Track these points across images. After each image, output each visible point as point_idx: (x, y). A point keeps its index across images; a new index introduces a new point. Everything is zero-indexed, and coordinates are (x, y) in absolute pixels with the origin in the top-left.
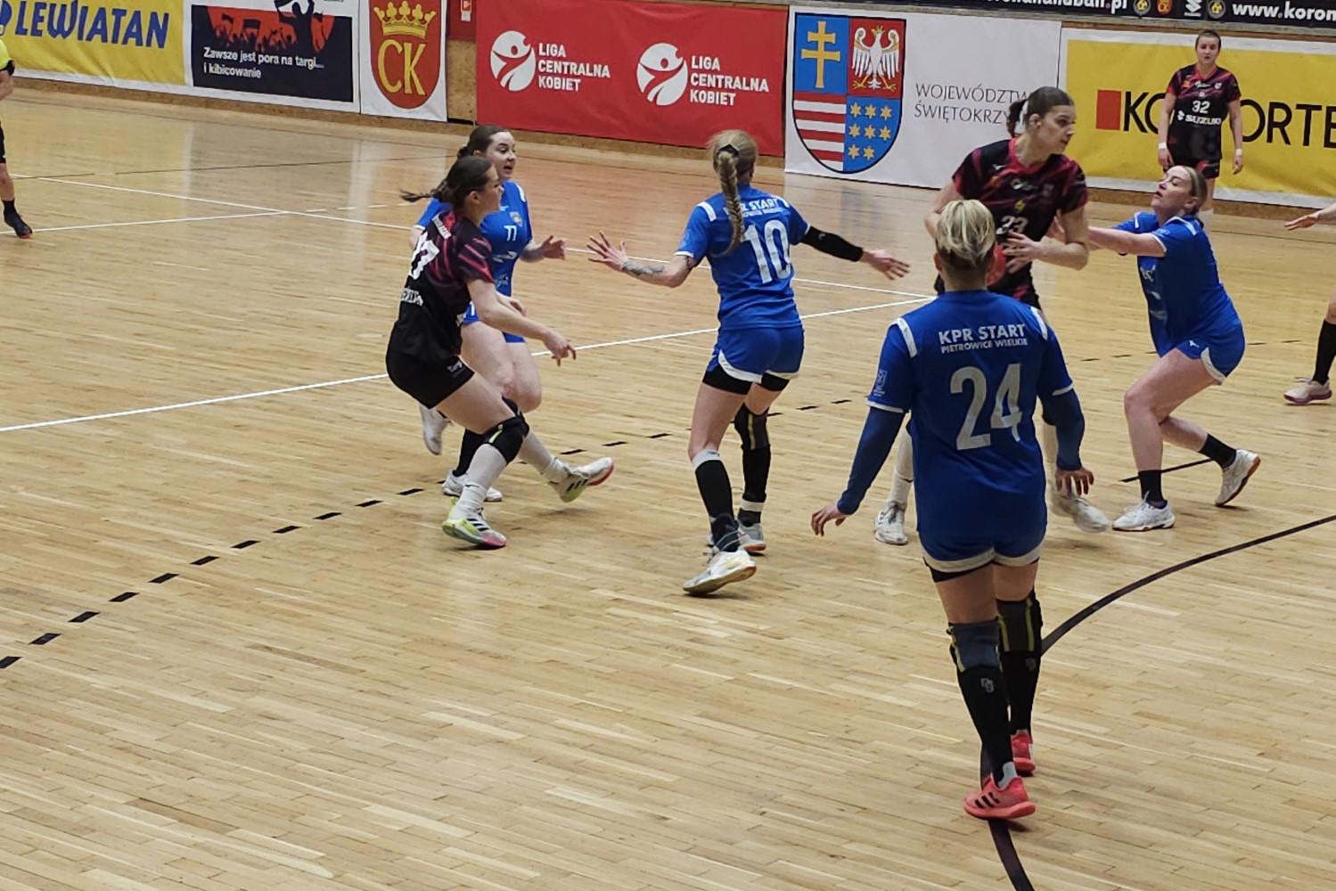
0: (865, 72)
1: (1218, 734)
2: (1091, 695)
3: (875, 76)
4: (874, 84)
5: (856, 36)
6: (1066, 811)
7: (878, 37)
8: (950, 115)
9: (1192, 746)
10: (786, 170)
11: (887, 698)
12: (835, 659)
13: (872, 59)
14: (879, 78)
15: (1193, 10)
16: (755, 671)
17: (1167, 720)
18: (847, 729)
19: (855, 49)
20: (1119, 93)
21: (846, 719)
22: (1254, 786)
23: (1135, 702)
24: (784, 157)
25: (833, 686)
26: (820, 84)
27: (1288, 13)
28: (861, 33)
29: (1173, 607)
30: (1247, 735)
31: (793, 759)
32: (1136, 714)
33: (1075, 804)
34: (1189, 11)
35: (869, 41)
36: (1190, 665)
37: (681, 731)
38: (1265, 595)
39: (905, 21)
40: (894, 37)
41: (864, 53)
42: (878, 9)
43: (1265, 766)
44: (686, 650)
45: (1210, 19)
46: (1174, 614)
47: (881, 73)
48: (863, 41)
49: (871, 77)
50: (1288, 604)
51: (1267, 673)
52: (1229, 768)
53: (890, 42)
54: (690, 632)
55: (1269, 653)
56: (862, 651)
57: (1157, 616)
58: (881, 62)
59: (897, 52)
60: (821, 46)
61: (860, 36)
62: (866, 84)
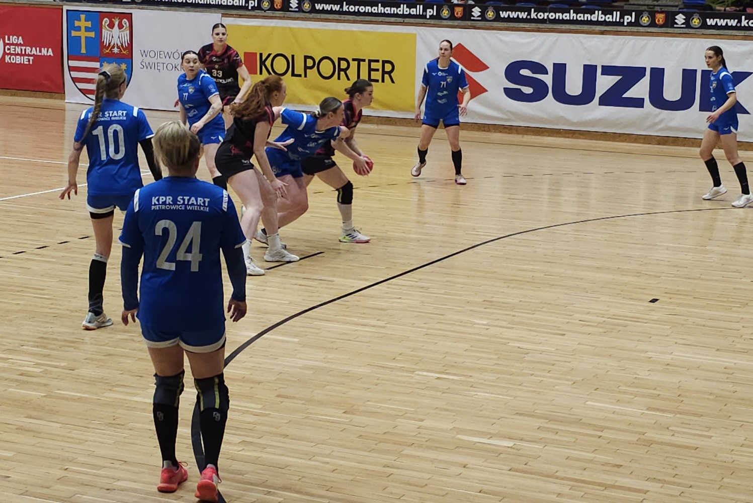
0: (109, 44)
1: (321, 403)
2: (252, 388)
3: (116, 45)
4: (116, 50)
5: (103, 23)
6: (239, 453)
7: (117, 23)
8: (161, 67)
9: (308, 411)
10: (66, 101)
11: (136, 399)
12: (107, 380)
13: (114, 36)
14: (118, 47)
15: (294, 7)
16: (59, 390)
17: (294, 398)
18: (114, 418)
19: (103, 30)
20: (256, 54)
21: (113, 412)
22: (341, 429)
23: (276, 390)
24: (64, 93)
25: (105, 395)
26: (83, 51)
27: (345, 8)
28: (106, 21)
29: (296, 336)
30: (337, 403)
31: (83, 437)
32: (277, 396)
33: (245, 448)
34: (292, 8)
35: (111, 26)
36: (306, 367)
37: (16, 427)
38: (344, 326)
39: (131, 14)
40: (126, 24)
41: (109, 32)
42: (115, 7)
43: (347, 418)
44: (16, 381)
45: (304, 12)
46: (296, 340)
47: (119, 44)
48: (107, 25)
49: (113, 47)
50: (357, 330)
51: (347, 368)
52: (328, 421)
53: (123, 26)
54: (19, 370)
55: (348, 357)
56: (122, 374)
57: (288, 342)
58: (119, 37)
59: (128, 32)
60: (83, 29)
61: (105, 23)
62: (111, 50)
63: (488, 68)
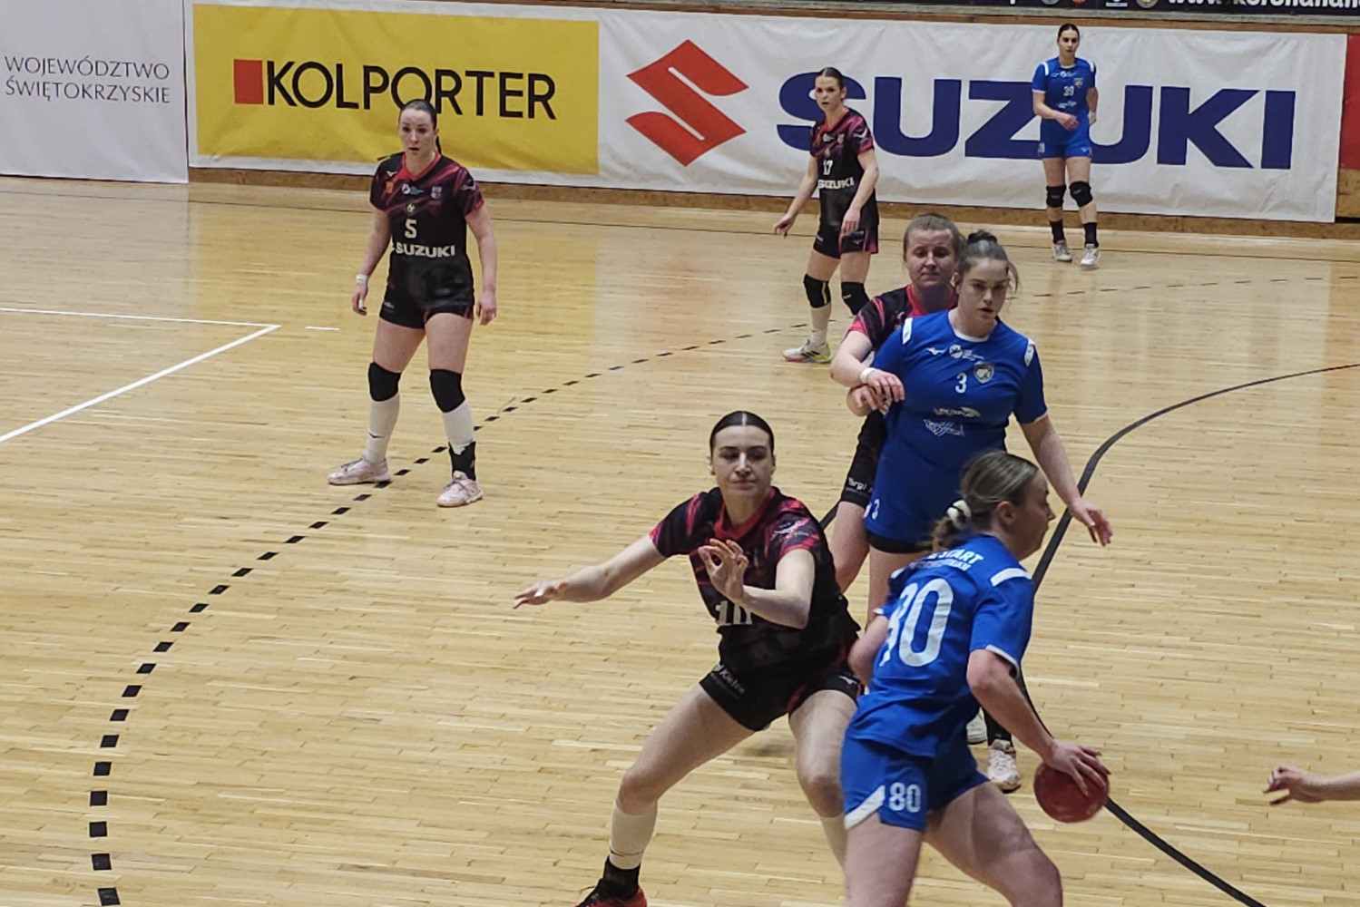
8: (51, 90)
20: (260, 62)
63: (745, 87)
